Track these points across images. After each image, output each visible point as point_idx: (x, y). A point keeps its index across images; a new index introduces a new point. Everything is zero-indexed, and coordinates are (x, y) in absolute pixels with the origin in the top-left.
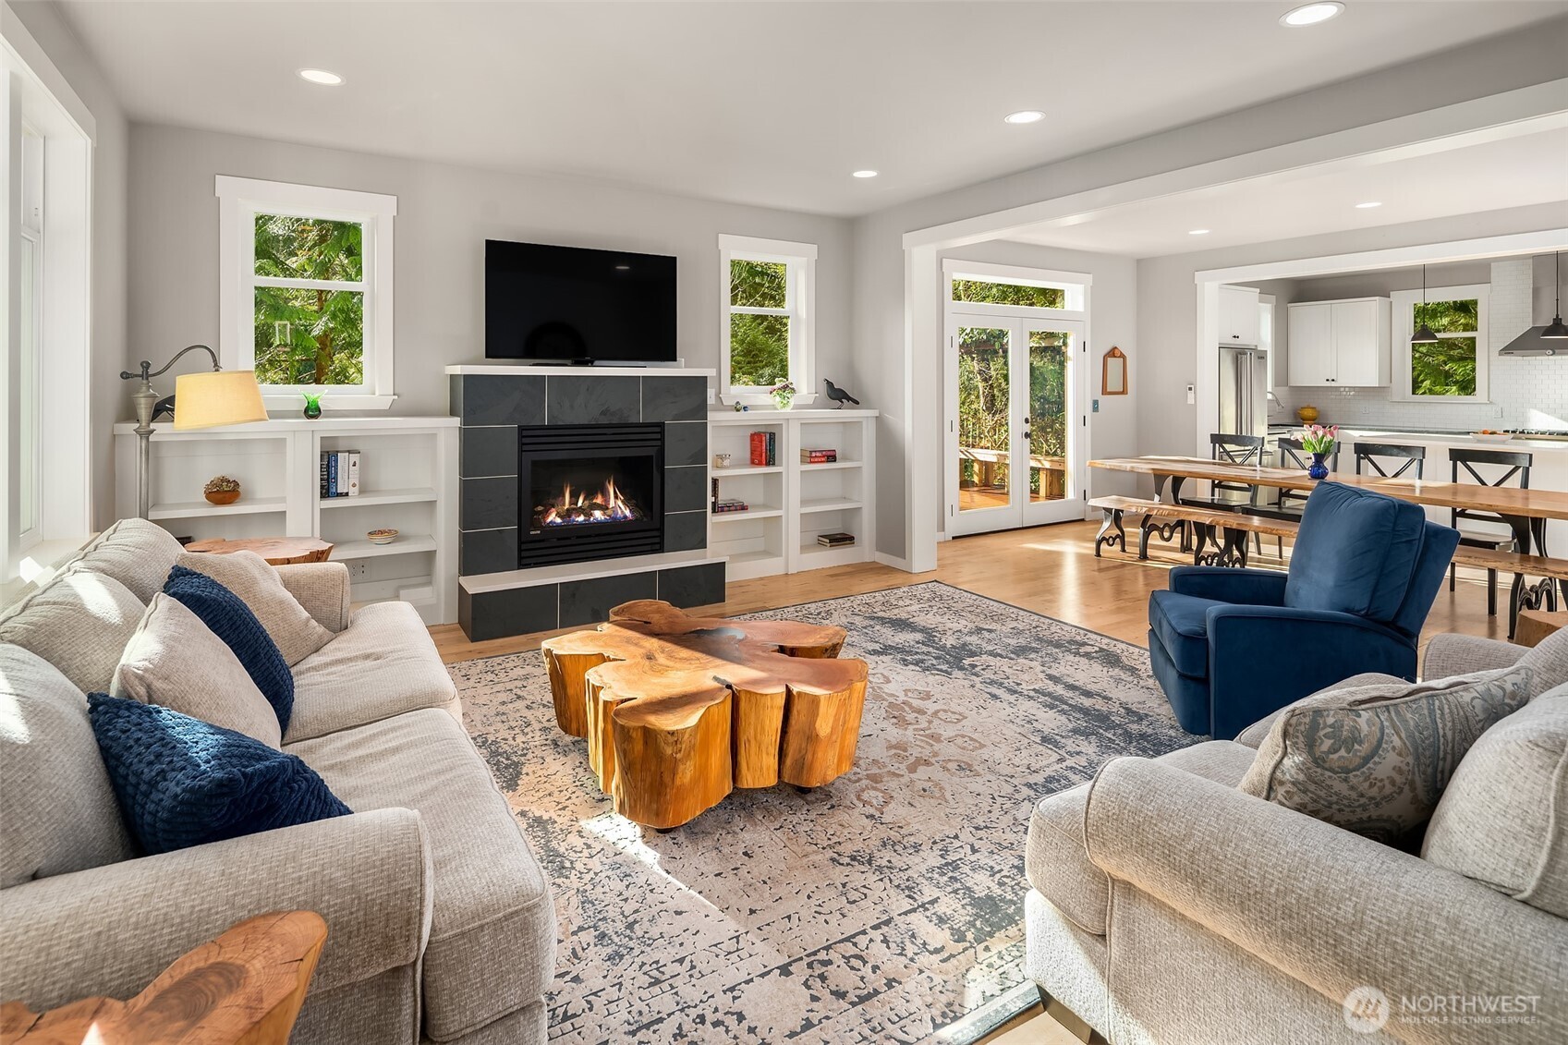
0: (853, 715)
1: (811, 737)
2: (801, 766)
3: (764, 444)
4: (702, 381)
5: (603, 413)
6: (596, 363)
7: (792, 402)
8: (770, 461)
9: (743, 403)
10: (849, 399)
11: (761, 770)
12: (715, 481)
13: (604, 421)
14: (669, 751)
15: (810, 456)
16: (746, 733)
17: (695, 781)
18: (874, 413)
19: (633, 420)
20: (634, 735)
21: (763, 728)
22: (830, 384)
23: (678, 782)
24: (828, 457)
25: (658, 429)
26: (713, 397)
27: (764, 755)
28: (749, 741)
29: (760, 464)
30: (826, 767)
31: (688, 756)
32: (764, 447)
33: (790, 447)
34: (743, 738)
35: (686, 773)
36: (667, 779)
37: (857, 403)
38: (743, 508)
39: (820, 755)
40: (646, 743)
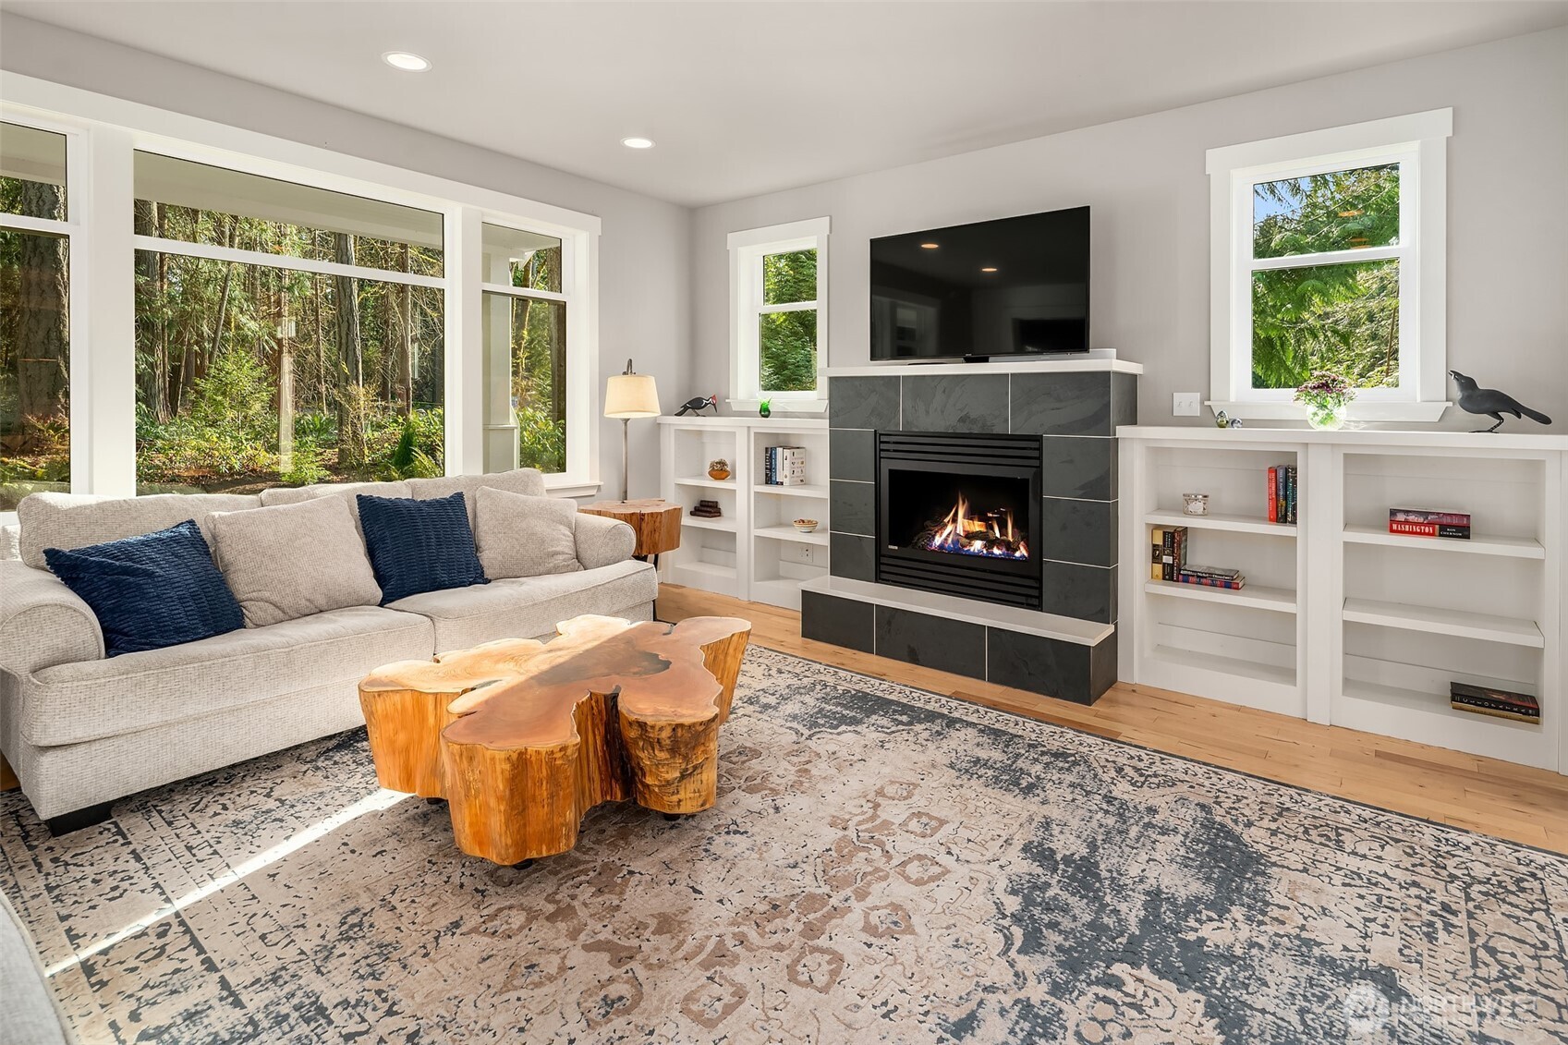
4: (1101, 379)
5: (962, 420)
8: (1288, 516)
10: (1521, 412)
13: (963, 429)
19: (998, 430)
24: (1446, 527)
25: (1035, 445)
29: (1260, 519)
32: (1277, 491)
37: (1546, 421)
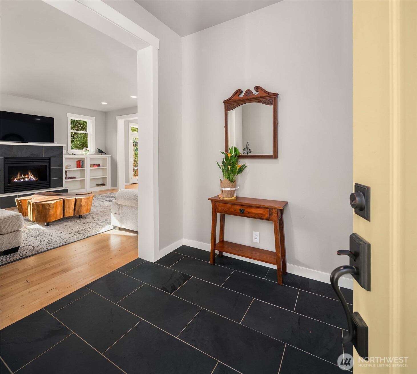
0: (90, 202)
1: (81, 206)
2: (79, 211)
3: (80, 163)
4: (62, 148)
6: (29, 142)
7: (88, 153)
8: (82, 167)
9: (74, 154)
10: (104, 153)
11: (70, 212)
12: (66, 172)
14: (48, 208)
15: (93, 166)
16: (66, 206)
17: (54, 214)
18: (111, 156)
19: (41, 156)
20: (40, 206)
21: (70, 205)
22: (99, 149)
23: (50, 213)
24: (98, 166)
25: (49, 159)
26: (66, 152)
27: (70, 210)
28: (67, 208)
29: (79, 167)
30: (84, 211)
31: (52, 209)
32: (80, 164)
33: (88, 163)
34: (66, 208)
35: (52, 212)
36: (47, 213)
37: (106, 154)
38: (74, 178)
39: (82, 209)
40: (42, 207)
